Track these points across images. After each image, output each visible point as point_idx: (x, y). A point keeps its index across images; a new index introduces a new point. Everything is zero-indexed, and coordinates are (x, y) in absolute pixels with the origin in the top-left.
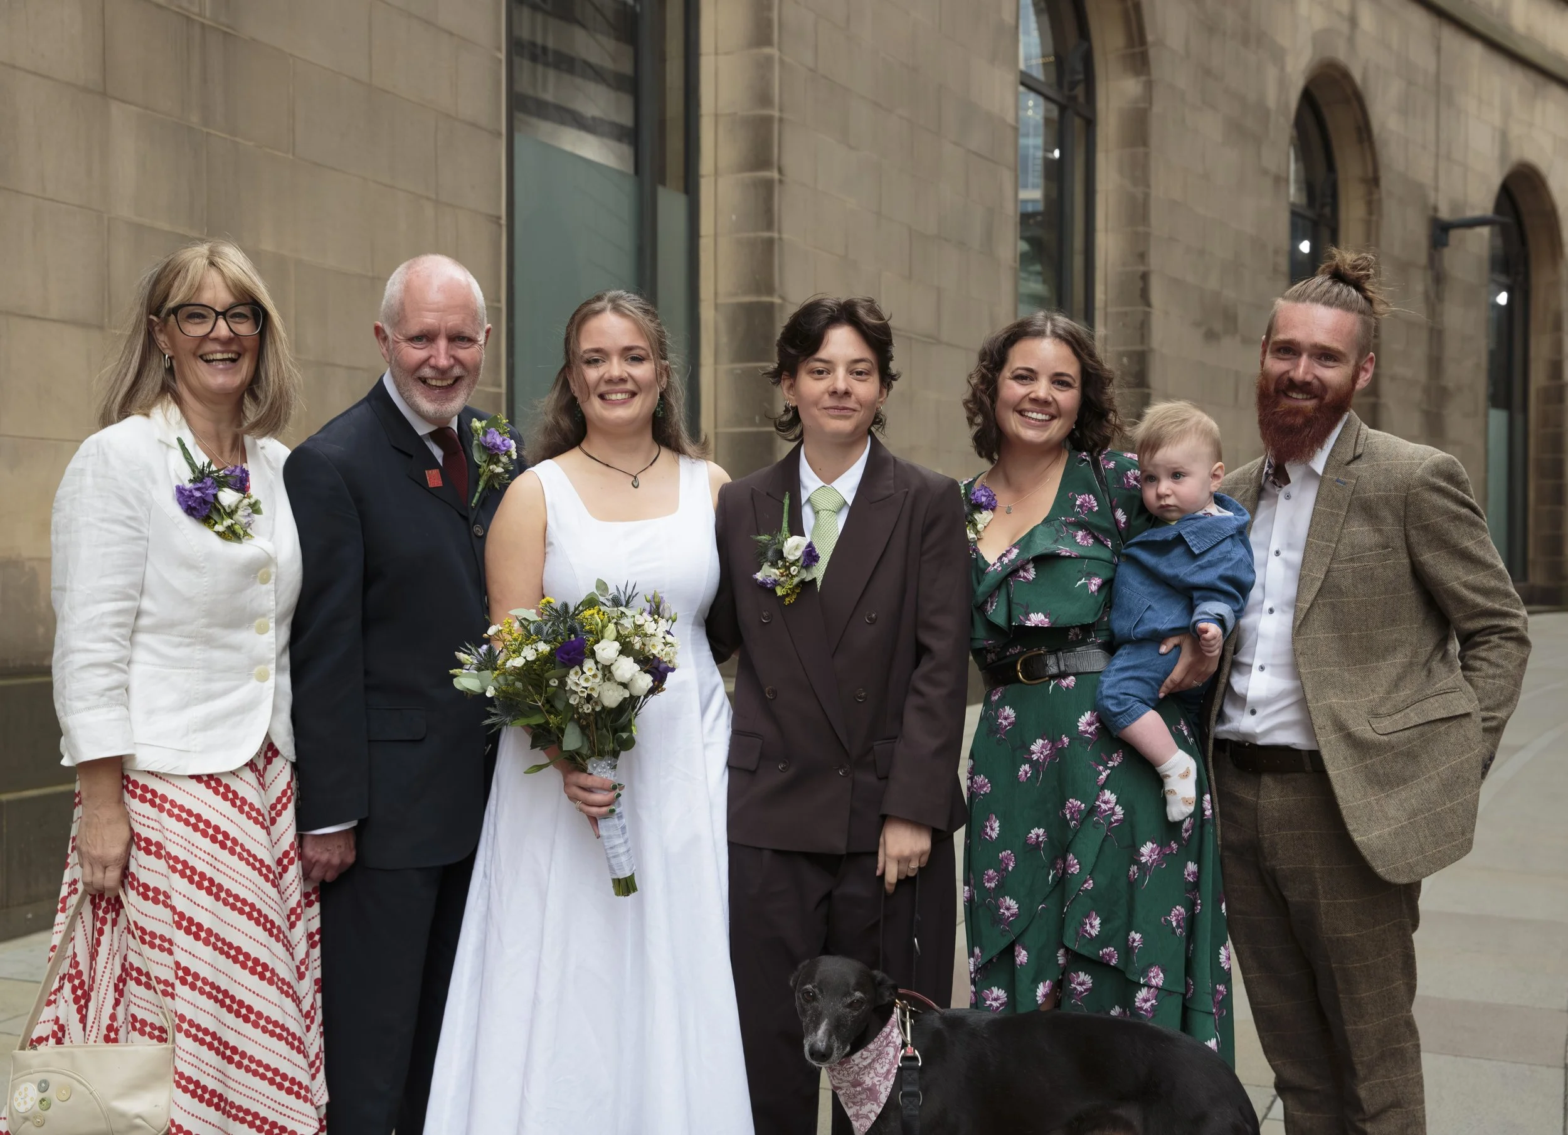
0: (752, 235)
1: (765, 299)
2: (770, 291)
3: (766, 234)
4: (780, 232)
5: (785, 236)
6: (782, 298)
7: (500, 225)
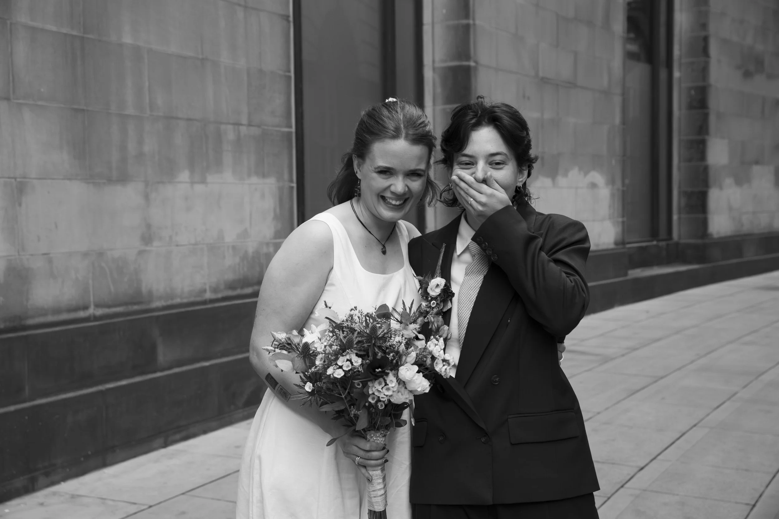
0: (456, 22)
1: (465, 63)
2: (468, 57)
3: (465, 22)
4: (474, 19)
5: (478, 22)
6: (476, 62)
7: (289, 22)
